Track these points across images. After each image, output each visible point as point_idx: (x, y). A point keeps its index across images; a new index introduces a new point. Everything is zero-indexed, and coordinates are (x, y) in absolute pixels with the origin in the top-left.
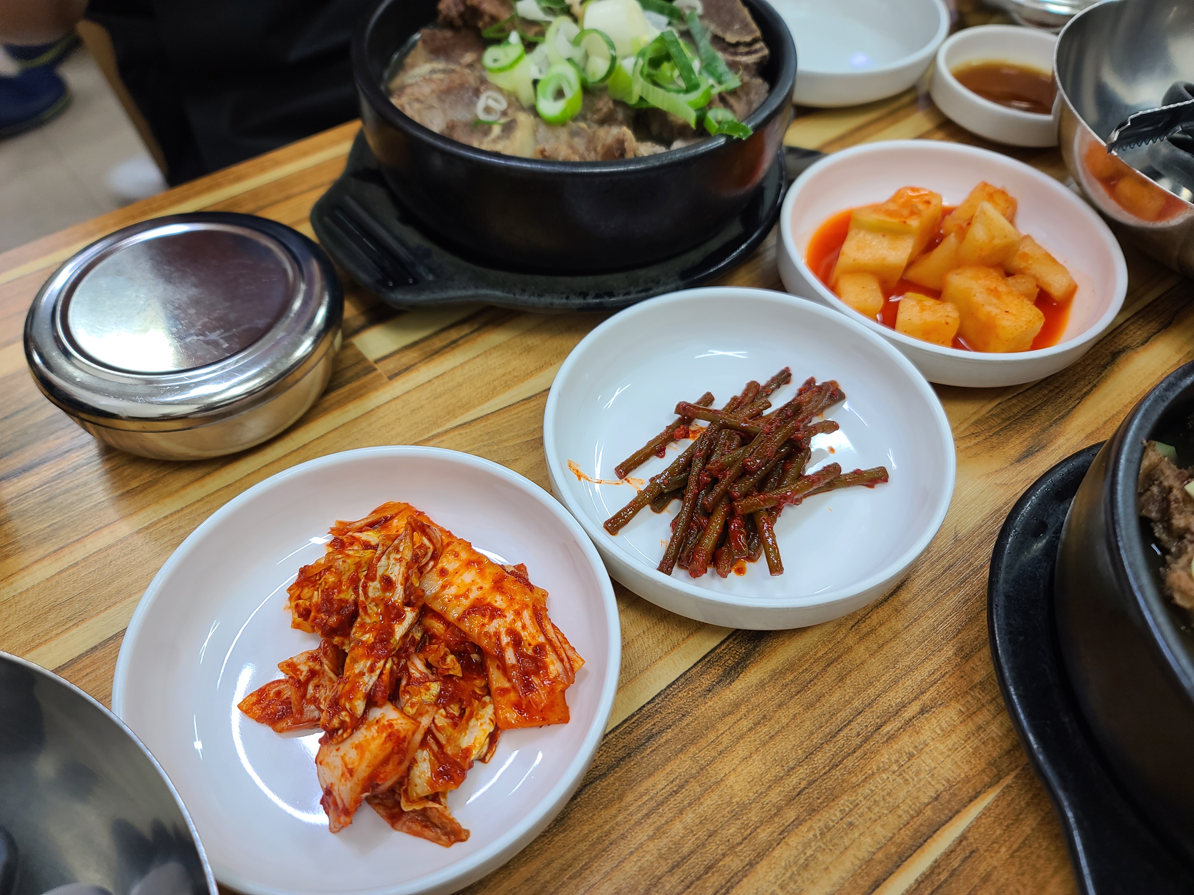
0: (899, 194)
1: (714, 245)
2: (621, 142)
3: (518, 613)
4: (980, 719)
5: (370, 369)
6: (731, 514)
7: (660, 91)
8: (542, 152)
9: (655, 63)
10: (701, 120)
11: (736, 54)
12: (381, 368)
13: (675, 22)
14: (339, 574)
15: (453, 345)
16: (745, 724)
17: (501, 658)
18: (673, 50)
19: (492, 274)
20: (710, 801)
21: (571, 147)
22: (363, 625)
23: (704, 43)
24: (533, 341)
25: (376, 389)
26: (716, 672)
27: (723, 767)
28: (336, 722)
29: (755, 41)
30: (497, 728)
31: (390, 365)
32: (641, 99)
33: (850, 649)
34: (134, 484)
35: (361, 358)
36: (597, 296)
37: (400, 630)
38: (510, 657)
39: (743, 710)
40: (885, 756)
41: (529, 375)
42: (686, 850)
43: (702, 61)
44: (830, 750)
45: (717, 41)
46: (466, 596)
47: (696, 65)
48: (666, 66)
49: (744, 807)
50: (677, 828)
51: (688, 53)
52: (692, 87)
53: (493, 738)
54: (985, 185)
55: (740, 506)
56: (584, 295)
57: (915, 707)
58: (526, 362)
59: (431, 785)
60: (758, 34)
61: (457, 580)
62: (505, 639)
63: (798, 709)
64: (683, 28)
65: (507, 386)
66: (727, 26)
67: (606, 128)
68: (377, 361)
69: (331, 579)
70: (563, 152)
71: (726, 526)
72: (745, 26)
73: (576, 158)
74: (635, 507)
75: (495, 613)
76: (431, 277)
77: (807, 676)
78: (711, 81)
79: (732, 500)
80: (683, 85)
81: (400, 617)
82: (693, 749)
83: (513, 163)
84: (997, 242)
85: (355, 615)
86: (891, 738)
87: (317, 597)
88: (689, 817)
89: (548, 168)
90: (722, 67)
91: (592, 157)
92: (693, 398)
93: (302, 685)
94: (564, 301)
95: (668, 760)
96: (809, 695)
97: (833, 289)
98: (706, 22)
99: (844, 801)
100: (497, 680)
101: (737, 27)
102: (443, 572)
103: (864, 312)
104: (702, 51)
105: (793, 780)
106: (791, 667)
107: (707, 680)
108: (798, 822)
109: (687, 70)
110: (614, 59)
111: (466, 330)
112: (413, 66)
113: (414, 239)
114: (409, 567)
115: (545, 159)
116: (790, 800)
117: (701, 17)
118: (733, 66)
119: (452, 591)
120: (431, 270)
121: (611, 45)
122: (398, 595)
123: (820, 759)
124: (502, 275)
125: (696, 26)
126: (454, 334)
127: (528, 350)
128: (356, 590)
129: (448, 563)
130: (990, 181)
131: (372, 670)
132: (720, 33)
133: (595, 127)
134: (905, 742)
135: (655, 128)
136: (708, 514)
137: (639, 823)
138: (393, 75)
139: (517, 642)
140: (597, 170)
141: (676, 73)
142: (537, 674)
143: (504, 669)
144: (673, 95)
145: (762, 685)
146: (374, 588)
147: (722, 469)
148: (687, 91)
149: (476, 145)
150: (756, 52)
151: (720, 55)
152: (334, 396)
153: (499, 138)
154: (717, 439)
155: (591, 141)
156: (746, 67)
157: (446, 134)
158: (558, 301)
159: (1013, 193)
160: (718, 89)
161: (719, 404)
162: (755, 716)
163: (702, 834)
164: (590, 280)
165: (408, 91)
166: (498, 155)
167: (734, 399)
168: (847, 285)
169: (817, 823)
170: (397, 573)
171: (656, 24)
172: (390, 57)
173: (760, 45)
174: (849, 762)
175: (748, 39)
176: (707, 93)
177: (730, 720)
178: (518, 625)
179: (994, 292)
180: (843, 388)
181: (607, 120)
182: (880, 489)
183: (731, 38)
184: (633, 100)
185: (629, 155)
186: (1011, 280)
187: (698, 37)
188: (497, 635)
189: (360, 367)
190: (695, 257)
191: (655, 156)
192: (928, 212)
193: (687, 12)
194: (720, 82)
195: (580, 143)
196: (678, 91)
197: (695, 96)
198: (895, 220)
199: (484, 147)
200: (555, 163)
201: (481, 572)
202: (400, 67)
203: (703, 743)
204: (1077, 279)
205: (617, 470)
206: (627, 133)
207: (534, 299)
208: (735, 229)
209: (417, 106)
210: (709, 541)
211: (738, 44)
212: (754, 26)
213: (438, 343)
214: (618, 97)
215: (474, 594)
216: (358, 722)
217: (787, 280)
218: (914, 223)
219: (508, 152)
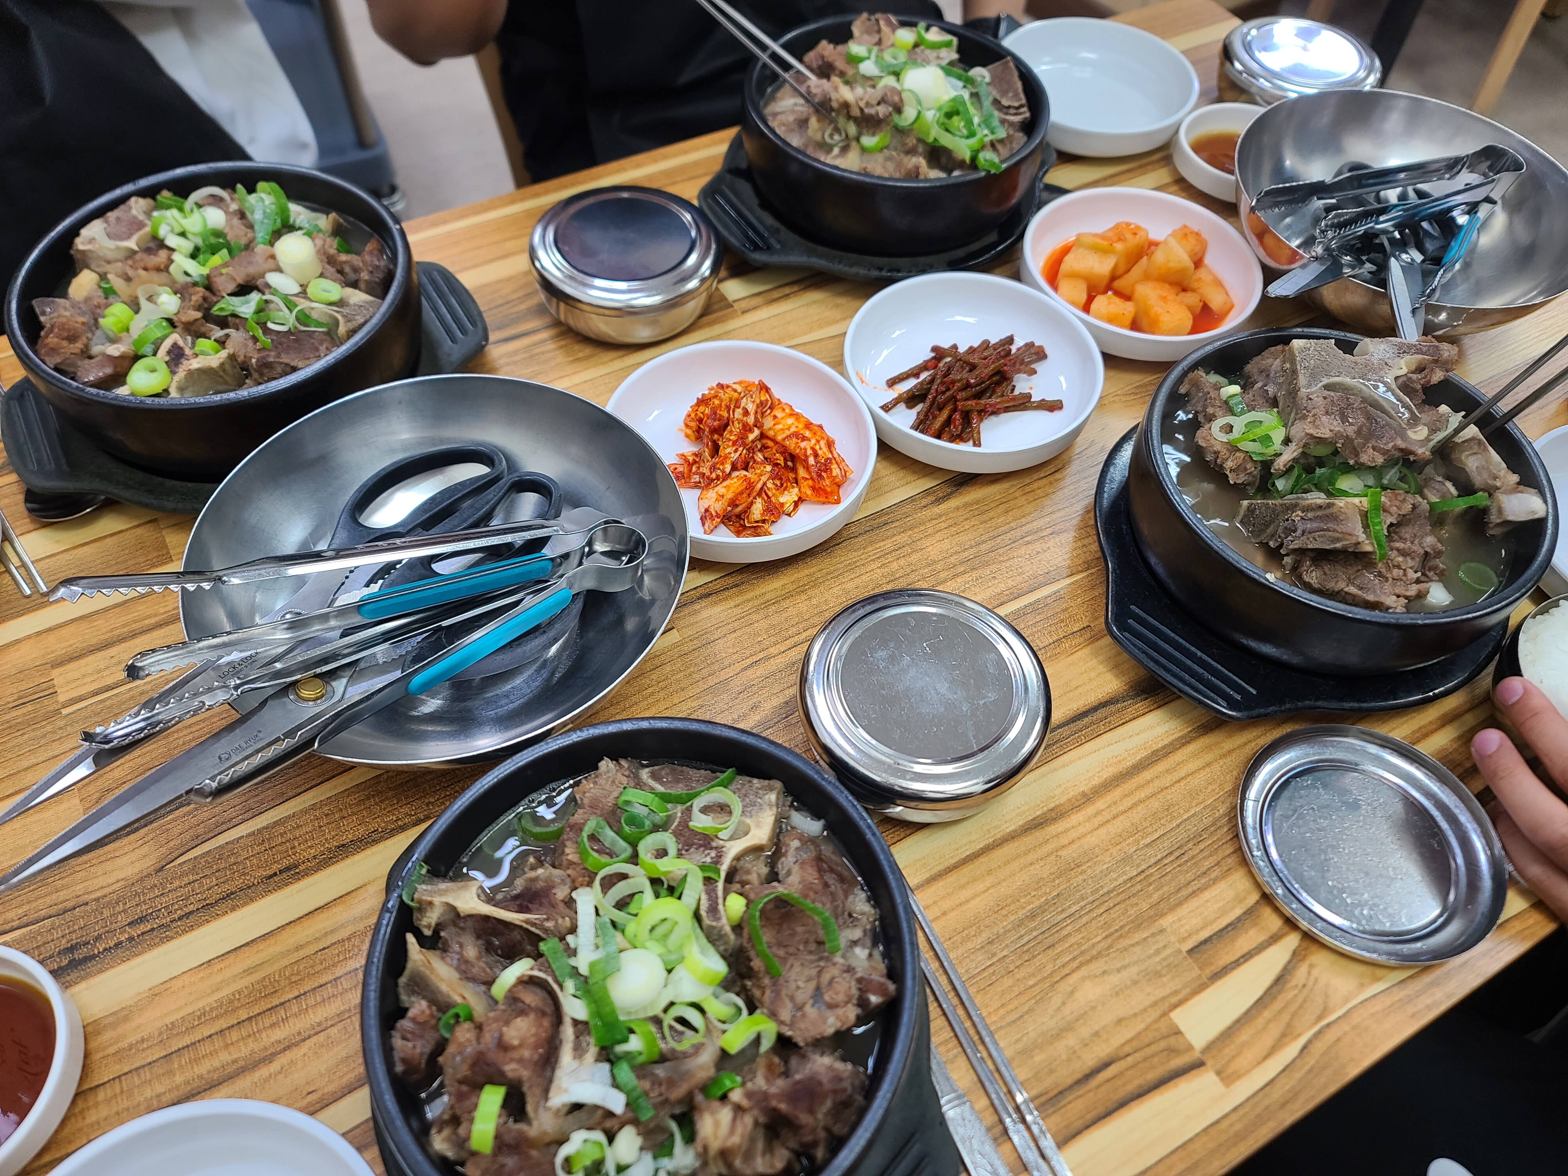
0: (1117, 226)
1: (975, 246)
2: (917, 168)
3: (818, 441)
4: (1086, 542)
5: (730, 306)
6: (955, 410)
7: (949, 135)
8: (865, 169)
9: (949, 115)
10: (974, 159)
11: (1007, 114)
12: (736, 306)
13: (969, 86)
14: (721, 400)
15: (786, 296)
16: (943, 525)
17: (806, 461)
18: (961, 109)
19: (820, 249)
20: (915, 557)
21: (884, 167)
22: (731, 431)
23: (987, 103)
24: (841, 300)
25: (733, 318)
26: (931, 498)
27: (925, 543)
28: (714, 476)
29: (1021, 106)
30: (800, 498)
31: (744, 305)
32: (935, 139)
33: (1016, 498)
34: (580, 355)
35: (723, 298)
36: (889, 271)
37: (751, 437)
38: (811, 460)
39: (943, 518)
40: (1022, 551)
41: (836, 322)
42: (898, 576)
43: (982, 116)
44: (991, 544)
45: (996, 102)
46: (788, 429)
47: (976, 120)
48: (955, 119)
49: (934, 562)
50: (895, 565)
51: (972, 110)
52: (971, 135)
53: (796, 504)
54: (1185, 226)
55: (960, 405)
56: (880, 269)
57: (1049, 531)
58: (836, 314)
59: (762, 515)
60: (1024, 101)
61: (783, 421)
62: (809, 452)
63: (977, 522)
64: (974, 91)
65: (821, 327)
66: (1004, 93)
67: (909, 156)
68: (735, 301)
69: (717, 402)
70: (878, 171)
71: (950, 417)
72: (1016, 95)
73: (887, 175)
74: (896, 402)
75: (804, 439)
76: (778, 246)
77: (986, 508)
78: (986, 132)
79: (956, 401)
80: (965, 132)
81: (751, 431)
82: (910, 532)
83: (846, 174)
84: (1172, 265)
85: (727, 425)
86: (1028, 543)
87: (707, 411)
88: (902, 562)
89: (868, 180)
90: (996, 123)
91: (897, 175)
92: (946, 345)
93: (690, 465)
94: (866, 272)
95: (894, 535)
96: (984, 517)
97: (1055, 288)
98: (991, 88)
99: (994, 568)
100: (802, 473)
101: (1011, 94)
102: (775, 417)
103: (1073, 303)
104: (985, 109)
105: (966, 554)
106: (977, 502)
107: (924, 502)
108: (964, 573)
109: (969, 123)
110: (919, 113)
111: (795, 288)
112: (782, 99)
113: (770, 220)
114: (758, 407)
115: (866, 174)
116: (962, 563)
117: (988, 84)
118: (1003, 122)
119: (780, 427)
120: (779, 242)
121: (919, 103)
122: (751, 420)
123: (984, 547)
124: (826, 250)
125: (983, 90)
126: (787, 290)
127: (837, 306)
128: (728, 412)
129: (778, 413)
130: (1189, 224)
131: (736, 451)
132: (998, 98)
133: (902, 155)
134: (1038, 546)
135: (944, 160)
136: (940, 409)
137: (873, 560)
138: (766, 104)
139: (816, 456)
140: (899, 184)
141: (962, 124)
142: (826, 472)
143: (807, 468)
144: (957, 139)
145: (958, 508)
146: (738, 413)
147: (953, 382)
148: (968, 137)
149: (822, 159)
150: (1020, 114)
151: (996, 113)
152: (705, 319)
153: (837, 156)
154: (953, 367)
155: (899, 165)
156: (1011, 124)
157: (802, 148)
158: (863, 272)
159: (1205, 235)
160: (991, 137)
161: (962, 349)
162: (951, 522)
163: (908, 570)
164: (885, 260)
165: (779, 117)
166: (837, 168)
167: (971, 348)
168: (1064, 285)
169: (975, 574)
170: (751, 408)
171: (955, 88)
172: (765, 90)
173: (1025, 109)
174: (1001, 551)
175: (1016, 104)
176: (981, 140)
177: (937, 521)
178: (817, 447)
179: (1164, 299)
180: (1047, 351)
181: (911, 152)
182: (1057, 414)
183: (1005, 102)
184: (930, 140)
185: (922, 177)
186: (1183, 294)
187: (983, 98)
188: (805, 450)
189: (723, 304)
190: (960, 253)
191: (938, 179)
192: (1133, 242)
193: (979, 79)
194: (993, 133)
195: (891, 166)
196: (962, 137)
197: (973, 142)
198: (1105, 243)
199: (827, 161)
200: (873, 176)
201: (797, 419)
202: (772, 98)
203: (916, 530)
204: (1235, 300)
205: (888, 382)
206: (922, 162)
207: (846, 269)
208: (993, 237)
209: (783, 128)
210: (937, 424)
211: (1009, 107)
212: (1022, 96)
213: (776, 294)
214: (921, 136)
215: (793, 429)
216: (728, 476)
217: (1023, 275)
218: (1119, 246)
219: (843, 166)
